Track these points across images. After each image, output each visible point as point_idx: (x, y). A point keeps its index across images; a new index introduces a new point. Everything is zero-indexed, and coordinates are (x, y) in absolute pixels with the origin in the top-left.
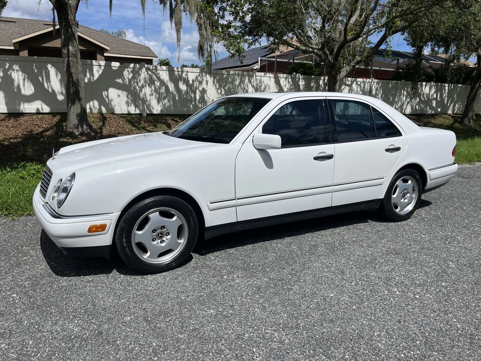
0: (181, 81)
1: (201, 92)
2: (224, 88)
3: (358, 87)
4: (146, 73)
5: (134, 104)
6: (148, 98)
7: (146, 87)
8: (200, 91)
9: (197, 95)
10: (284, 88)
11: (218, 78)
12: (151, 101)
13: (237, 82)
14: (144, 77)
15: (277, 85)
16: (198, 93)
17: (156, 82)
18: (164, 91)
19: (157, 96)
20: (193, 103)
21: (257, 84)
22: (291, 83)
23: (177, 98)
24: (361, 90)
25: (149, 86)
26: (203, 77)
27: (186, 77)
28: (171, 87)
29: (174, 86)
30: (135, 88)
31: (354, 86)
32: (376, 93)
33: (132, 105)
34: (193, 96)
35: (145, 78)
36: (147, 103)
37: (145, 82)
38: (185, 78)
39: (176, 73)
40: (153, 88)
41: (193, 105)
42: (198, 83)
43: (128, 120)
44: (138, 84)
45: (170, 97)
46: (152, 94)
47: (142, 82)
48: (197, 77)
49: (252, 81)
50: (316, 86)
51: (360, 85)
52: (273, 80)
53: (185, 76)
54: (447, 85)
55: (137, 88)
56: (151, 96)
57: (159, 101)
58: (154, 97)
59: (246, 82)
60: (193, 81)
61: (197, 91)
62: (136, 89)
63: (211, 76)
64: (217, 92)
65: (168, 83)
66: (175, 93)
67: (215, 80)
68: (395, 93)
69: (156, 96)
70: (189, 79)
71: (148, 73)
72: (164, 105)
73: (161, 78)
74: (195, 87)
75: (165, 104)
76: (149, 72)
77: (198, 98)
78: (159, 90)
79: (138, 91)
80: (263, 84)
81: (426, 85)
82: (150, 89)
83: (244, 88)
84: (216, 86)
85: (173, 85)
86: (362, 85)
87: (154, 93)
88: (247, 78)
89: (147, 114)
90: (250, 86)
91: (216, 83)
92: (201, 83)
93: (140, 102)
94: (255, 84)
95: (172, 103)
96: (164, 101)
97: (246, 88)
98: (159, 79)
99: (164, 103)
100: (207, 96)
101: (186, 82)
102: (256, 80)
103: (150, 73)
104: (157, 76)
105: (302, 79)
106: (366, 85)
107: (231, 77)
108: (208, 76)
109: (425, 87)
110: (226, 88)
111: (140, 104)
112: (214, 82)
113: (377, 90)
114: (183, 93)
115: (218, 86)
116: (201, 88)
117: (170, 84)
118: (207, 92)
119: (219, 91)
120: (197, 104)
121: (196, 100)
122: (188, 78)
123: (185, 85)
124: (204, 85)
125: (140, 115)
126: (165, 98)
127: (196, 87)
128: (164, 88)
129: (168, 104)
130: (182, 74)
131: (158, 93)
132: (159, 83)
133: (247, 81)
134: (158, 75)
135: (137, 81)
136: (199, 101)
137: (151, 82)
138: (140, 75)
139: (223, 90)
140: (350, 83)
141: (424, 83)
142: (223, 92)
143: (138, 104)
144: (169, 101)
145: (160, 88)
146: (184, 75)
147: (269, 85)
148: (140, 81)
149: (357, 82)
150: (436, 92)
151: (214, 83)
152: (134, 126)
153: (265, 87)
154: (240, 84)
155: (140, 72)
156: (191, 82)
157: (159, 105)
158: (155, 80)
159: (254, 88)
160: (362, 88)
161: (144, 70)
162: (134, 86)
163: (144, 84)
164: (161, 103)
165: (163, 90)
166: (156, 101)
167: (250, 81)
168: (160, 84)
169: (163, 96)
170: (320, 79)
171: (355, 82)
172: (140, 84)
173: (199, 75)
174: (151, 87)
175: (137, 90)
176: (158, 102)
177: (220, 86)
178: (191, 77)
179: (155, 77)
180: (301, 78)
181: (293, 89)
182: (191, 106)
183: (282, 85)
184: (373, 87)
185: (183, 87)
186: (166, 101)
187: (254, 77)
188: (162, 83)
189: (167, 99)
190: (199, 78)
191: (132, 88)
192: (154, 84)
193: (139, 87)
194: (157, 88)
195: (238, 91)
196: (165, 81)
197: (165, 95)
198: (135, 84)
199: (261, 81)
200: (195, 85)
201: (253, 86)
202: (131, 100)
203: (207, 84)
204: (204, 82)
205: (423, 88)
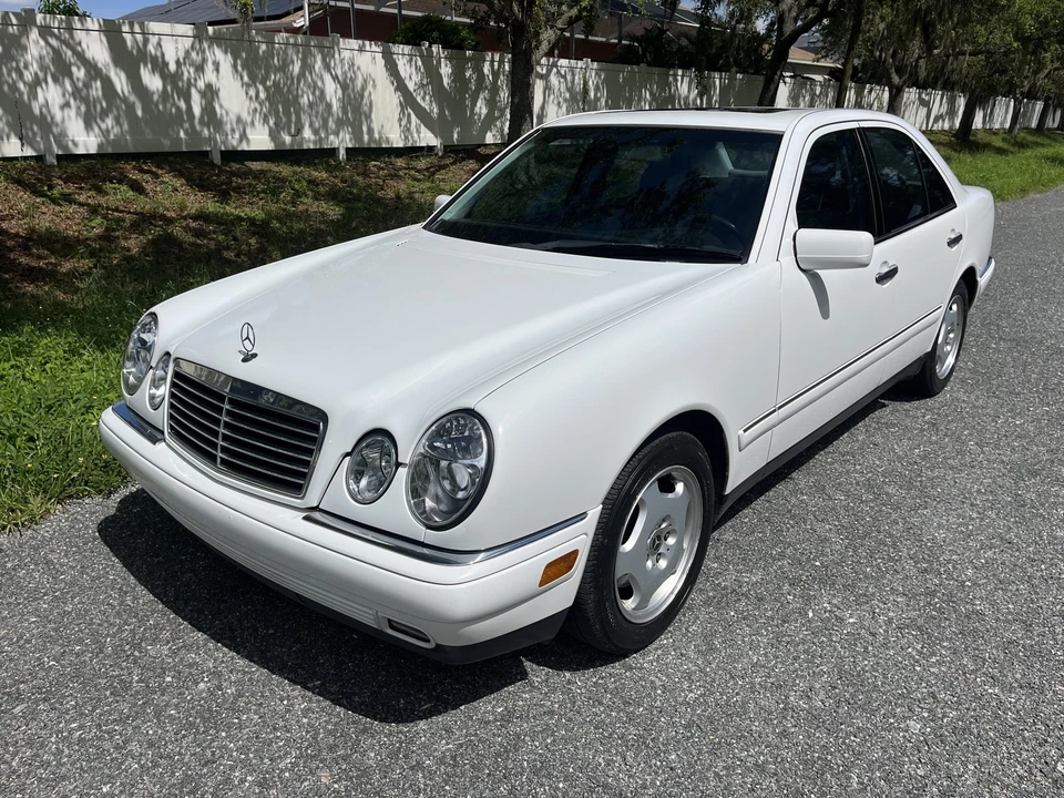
0: (146, 65)
1: (203, 94)
2: (263, 83)
3: (562, 80)
4: (42, 43)
5: (16, 135)
6: (58, 116)
7: (46, 83)
8: (199, 92)
9: (193, 103)
10: (407, 82)
11: (244, 55)
12: (67, 123)
13: (296, 68)
14: (36, 53)
15: (391, 75)
16: (195, 96)
17: (74, 69)
18: (100, 93)
19: (83, 108)
20: (186, 125)
21: (344, 73)
22: (422, 70)
23: (139, 113)
24: (567, 89)
25: (55, 80)
26: (204, 52)
27: (159, 54)
28: (120, 81)
29: (128, 77)
30: (14, 88)
31: (554, 79)
32: (595, 95)
33: (13, 136)
34: (183, 105)
35: (41, 58)
36: (55, 130)
37: (43, 68)
38: (156, 57)
39: (128, 37)
40: (69, 88)
41: (186, 132)
42: (192, 70)
43: (13, 178)
44: (21, 75)
45: (118, 108)
46: (67, 105)
47: (35, 67)
48: (187, 53)
49: (332, 64)
50: (478, 77)
51: (564, 77)
52: (380, 61)
53: (156, 49)
54: (717, 75)
55: (21, 86)
56: (66, 110)
57: (89, 122)
58: (73, 113)
59: (317, 67)
60: (178, 62)
61: (193, 91)
62: (18, 90)
63: (226, 52)
64: (247, 93)
65: (109, 70)
66: (133, 98)
67: (239, 62)
68: (631, 95)
69: (79, 108)
70: (167, 58)
71: (47, 43)
72: (105, 133)
73: (89, 55)
74: (185, 78)
75: (108, 131)
76: (50, 39)
77: (197, 110)
78: (84, 92)
79: (26, 97)
80: (358, 73)
81: (683, 76)
82: (60, 91)
83: (315, 86)
84: (242, 78)
85: (123, 76)
86: (569, 78)
87: (72, 102)
88: (319, 58)
89: (59, 157)
90: (328, 78)
91: (239, 68)
92: (200, 68)
93: (35, 128)
94: (339, 73)
95: (126, 127)
96: (103, 121)
97: (319, 84)
98: (81, 57)
99: (103, 126)
100: (221, 106)
101: (159, 66)
102: (342, 61)
103: (54, 42)
104: (75, 52)
105: (446, 58)
106: (577, 77)
107: (278, 54)
108: (219, 54)
109: (682, 81)
110: (268, 83)
111: (34, 134)
112: (235, 66)
113: (597, 89)
114: (155, 97)
115: (246, 79)
116: (201, 84)
117: (116, 74)
118: (221, 94)
119: (252, 92)
120: (198, 128)
121: (194, 117)
122: (163, 55)
123: (157, 76)
124: (210, 75)
125: (39, 158)
126: (104, 114)
127: (189, 80)
128: (99, 83)
129: (116, 130)
130: (146, 41)
131: (85, 100)
132: (83, 71)
133: (318, 65)
134: (79, 49)
135: (18, 66)
136: (201, 121)
137: (61, 70)
138: (25, 49)
139: (261, 88)
140: (544, 71)
141: (680, 72)
142: (262, 95)
143: (30, 134)
144: (117, 120)
145: (87, 85)
146: (151, 48)
147: (373, 76)
148: (26, 67)
149: (557, 66)
150: (701, 95)
151: (237, 71)
152: (36, 193)
153: (365, 81)
154: (302, 75)
155: (24, 40)
156: (172, 67)
157: (91, 134)
158: (71, 64)
159: (339, 81)
160: (569, 85)
161: (34, 34)
162: (11, 81)
163: (41, 75)
164: (96, 129)
165: (97, 89)
166: (81, 124)
167: (327, 67)
168: (88, 72)
169: (99, 108)
170: (485, 61)
171: (555, 70)
172: (28, 76)
173: (193, 47)
174: (62, 85)
175: (21, 94)
176: (88, 125)
177: (253, 77)
178: (172, 52)
179: (69, 53)
180: (442, 56)
181: (428, 83)
182: (182, 134)
183: (403, 74)
184: (591, 83)
185: (153, 82)
186: (109, 122)
187: (337, 56)
188: (93, 70)
189: (111, 116)
190: (194, 55)
191: (6, 88)
192: (70, 75)
193: (25, 83)
194: (80, 84)
195: (300, 92)
196: (100, 65)
197: (104, 104)
198: (14, 75)
199: (353, 64)
200: (186, 74)
201: (335, 78)
202: (8, 124)
203: (217, 70)
204: (209, 67)
205: (679, 84)
